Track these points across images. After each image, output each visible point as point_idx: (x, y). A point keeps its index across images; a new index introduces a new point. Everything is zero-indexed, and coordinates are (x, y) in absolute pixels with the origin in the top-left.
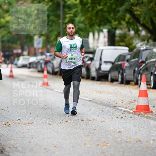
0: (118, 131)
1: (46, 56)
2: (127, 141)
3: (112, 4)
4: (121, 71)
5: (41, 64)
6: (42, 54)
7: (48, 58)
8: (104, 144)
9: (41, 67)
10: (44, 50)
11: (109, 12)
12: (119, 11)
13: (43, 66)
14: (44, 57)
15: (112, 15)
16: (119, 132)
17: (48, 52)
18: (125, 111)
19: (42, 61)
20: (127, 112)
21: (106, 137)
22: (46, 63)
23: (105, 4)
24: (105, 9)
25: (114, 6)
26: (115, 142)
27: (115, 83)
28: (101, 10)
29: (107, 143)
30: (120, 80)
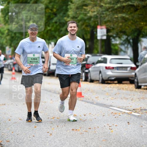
1: (14, 60)
3: (57, 26)
6: (11, 59)
7: (15, 62)
10: (13, 56)
11: (55, 31)
12: (61, 31)
13: (12, 66)
14: (12, 61)
15: (57, 33)
19: (11, 64)
21: (54, 113)
22: (14, 64)
23: (53, 26)
24: (53, 29)
25: (58, 27)
28: (50, 30)
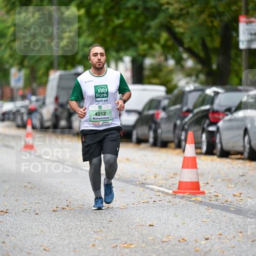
0: (148, 225)
1: (31, 101)
2: (164, 240)
3: (138, 16)
4: (153, 126)
5: (22, 114)
6: (24, 97)
7: (34, 105)
8: (125, 245)
9: (22, 119)
10: (27, 92)
11: (134, 29)
12: (149, 28)
13: (25, 117)
14: (26, 102)
15: (138, 34)
16: (150, 225)
17: (34, 93)
18: (159, 191)
19: (23, 110)
20: (163, 192)
21: (129, 234)
22: (31, 112)
23: (127, 16)
24: (127, 24)
25: (141, 19)
26: (143, 242)
27: (143, 145)
28: (121, 26)
29: (131, 244)
30: (151, 140)
